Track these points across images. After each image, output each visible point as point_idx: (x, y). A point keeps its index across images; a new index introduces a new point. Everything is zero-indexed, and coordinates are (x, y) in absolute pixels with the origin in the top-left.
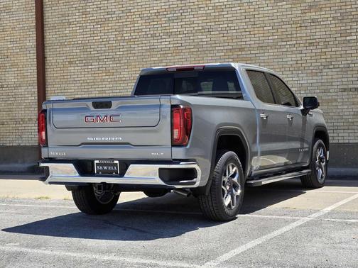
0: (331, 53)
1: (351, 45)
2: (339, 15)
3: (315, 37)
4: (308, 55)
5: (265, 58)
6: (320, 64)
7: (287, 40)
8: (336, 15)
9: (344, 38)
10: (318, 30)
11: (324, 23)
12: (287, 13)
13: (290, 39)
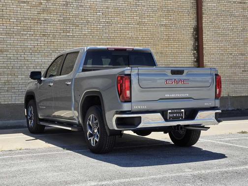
0: (57, 43)
1: (70, 39)
2: (62, 18)
3: (47, 31)
4: (42, 42)
5: (11, 42)
6: (50, 49)
7: (28, 30)
8: (60, 18)
9: (65, 34)
10: (48, 27)
11: (53, 22)
12: (28, 12)
13: (29, 30)
